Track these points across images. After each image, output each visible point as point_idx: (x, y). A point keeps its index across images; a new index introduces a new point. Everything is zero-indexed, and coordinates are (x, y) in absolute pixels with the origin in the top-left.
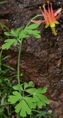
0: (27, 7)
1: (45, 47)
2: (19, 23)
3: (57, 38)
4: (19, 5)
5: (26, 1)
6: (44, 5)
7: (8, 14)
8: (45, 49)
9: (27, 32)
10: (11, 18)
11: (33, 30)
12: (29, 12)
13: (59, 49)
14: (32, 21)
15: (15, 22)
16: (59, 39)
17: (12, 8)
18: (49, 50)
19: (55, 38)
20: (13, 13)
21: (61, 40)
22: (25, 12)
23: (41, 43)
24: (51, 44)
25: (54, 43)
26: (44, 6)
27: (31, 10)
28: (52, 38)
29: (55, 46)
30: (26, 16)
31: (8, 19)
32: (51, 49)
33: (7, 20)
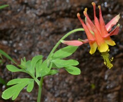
0: (44, 15)
1: (82, 94)
2: (28, 47)
3: (104, 75)
4: (28, 12)
5: (41, 4)
6: (86, 9)
7: (6, 30)
8: (82, 96)
9: (54, 64)
10: (11, 37)
11: (64, 59)
12: (47, 24)
13: (109, 95)
14: (62, 41)
15: (20, 45)
16: (109, 76)
17: (14, 18)
18: (89, 98)
19: (100, 75)
20: (16, 28)
21: (112, 78)
22: (39, 25)
23: (73, 84)
24: (93, 87)
25: (98, 83)
26: (85, 12)
27: (51, 20)
28: (94, 75)
29: (101, 89)
30: (42, 33)
31: (6, 40)
32: (94, 96)
33: (5, 42)
